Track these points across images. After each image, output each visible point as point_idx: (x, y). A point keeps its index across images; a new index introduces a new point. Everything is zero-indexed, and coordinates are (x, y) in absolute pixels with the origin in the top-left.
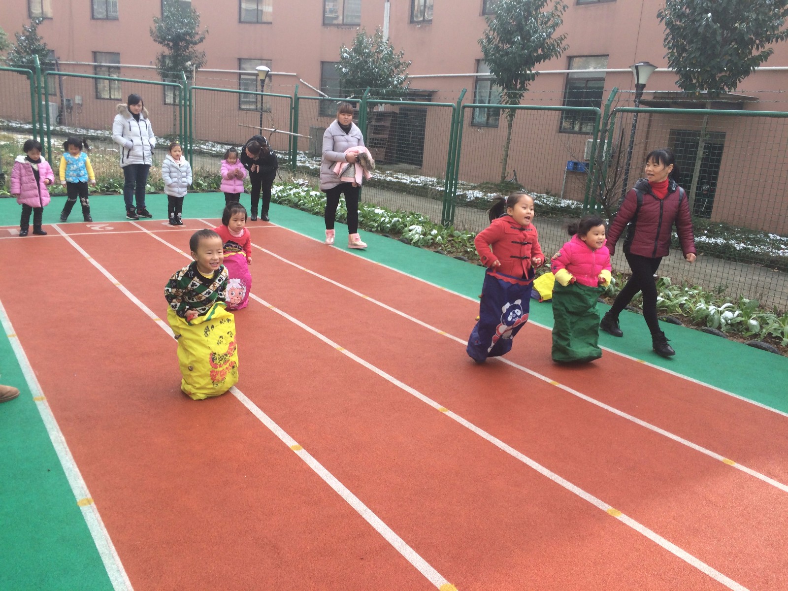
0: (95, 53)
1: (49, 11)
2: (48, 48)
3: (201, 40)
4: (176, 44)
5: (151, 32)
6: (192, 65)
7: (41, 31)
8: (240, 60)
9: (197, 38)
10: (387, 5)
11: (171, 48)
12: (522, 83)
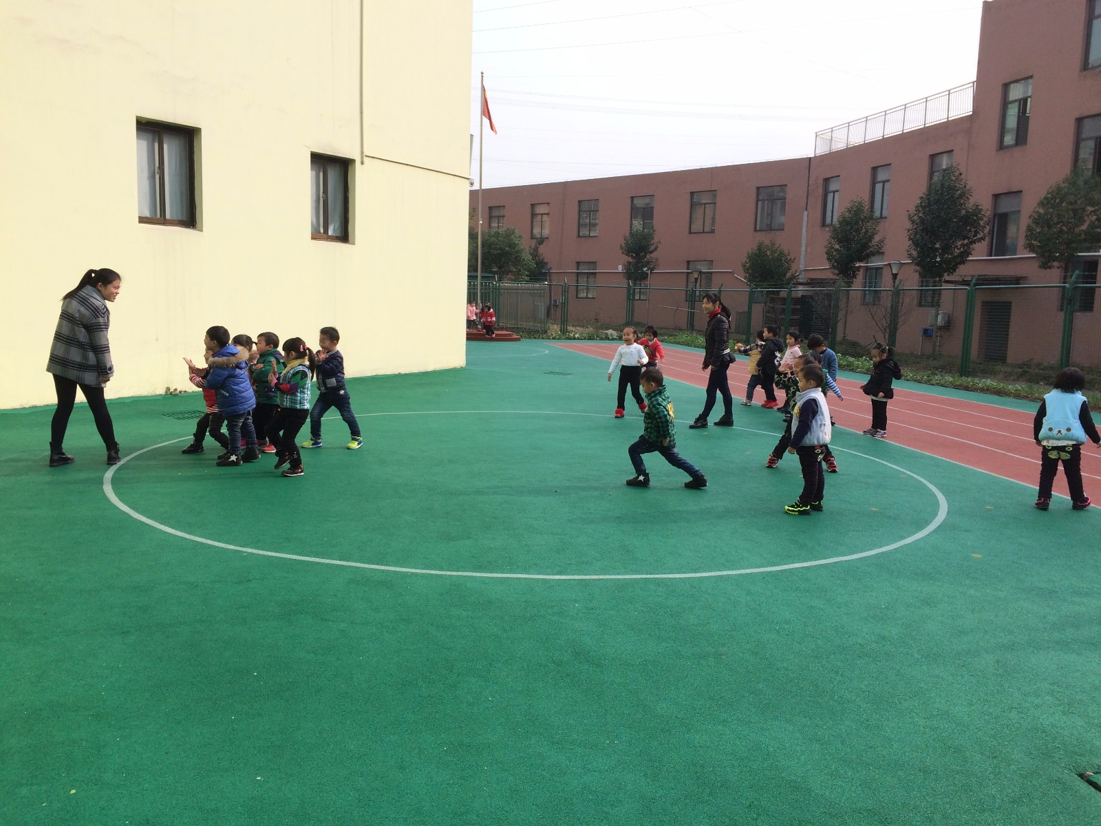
0: (578, 263)
1: (546, 232)
2: (545, 261)
3: (656, 249)
4: (637, 255)
5: (621, 246)
6: (648, 270)
7: (542, 249)
8: (688, 262)
9: (654, 246)
10: (806, 213)
11: (633, 258)
12: (854, 272)
